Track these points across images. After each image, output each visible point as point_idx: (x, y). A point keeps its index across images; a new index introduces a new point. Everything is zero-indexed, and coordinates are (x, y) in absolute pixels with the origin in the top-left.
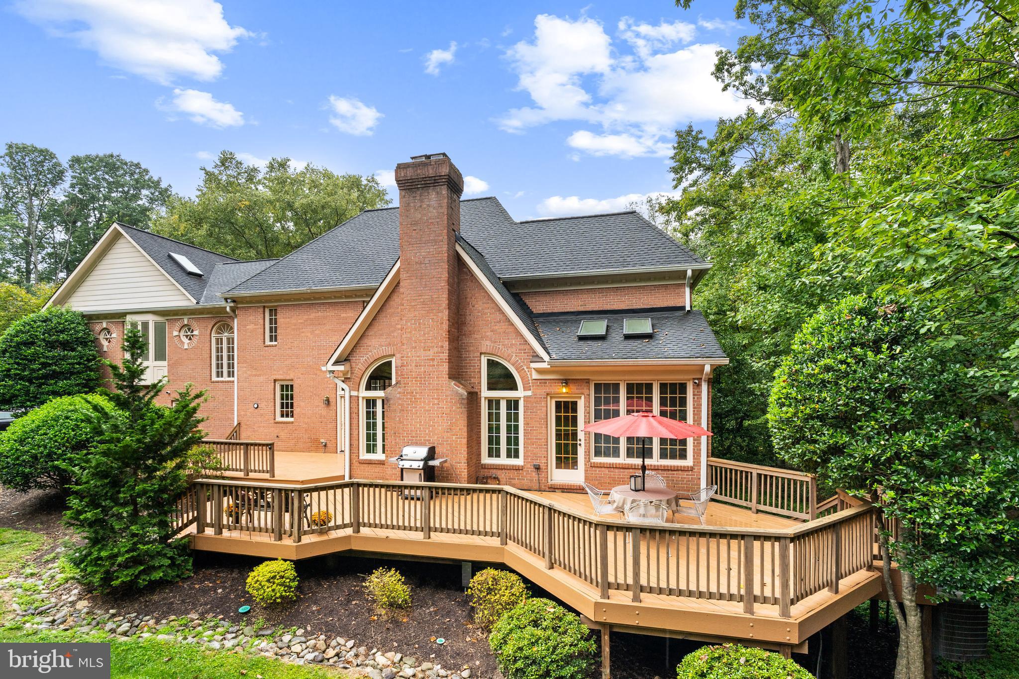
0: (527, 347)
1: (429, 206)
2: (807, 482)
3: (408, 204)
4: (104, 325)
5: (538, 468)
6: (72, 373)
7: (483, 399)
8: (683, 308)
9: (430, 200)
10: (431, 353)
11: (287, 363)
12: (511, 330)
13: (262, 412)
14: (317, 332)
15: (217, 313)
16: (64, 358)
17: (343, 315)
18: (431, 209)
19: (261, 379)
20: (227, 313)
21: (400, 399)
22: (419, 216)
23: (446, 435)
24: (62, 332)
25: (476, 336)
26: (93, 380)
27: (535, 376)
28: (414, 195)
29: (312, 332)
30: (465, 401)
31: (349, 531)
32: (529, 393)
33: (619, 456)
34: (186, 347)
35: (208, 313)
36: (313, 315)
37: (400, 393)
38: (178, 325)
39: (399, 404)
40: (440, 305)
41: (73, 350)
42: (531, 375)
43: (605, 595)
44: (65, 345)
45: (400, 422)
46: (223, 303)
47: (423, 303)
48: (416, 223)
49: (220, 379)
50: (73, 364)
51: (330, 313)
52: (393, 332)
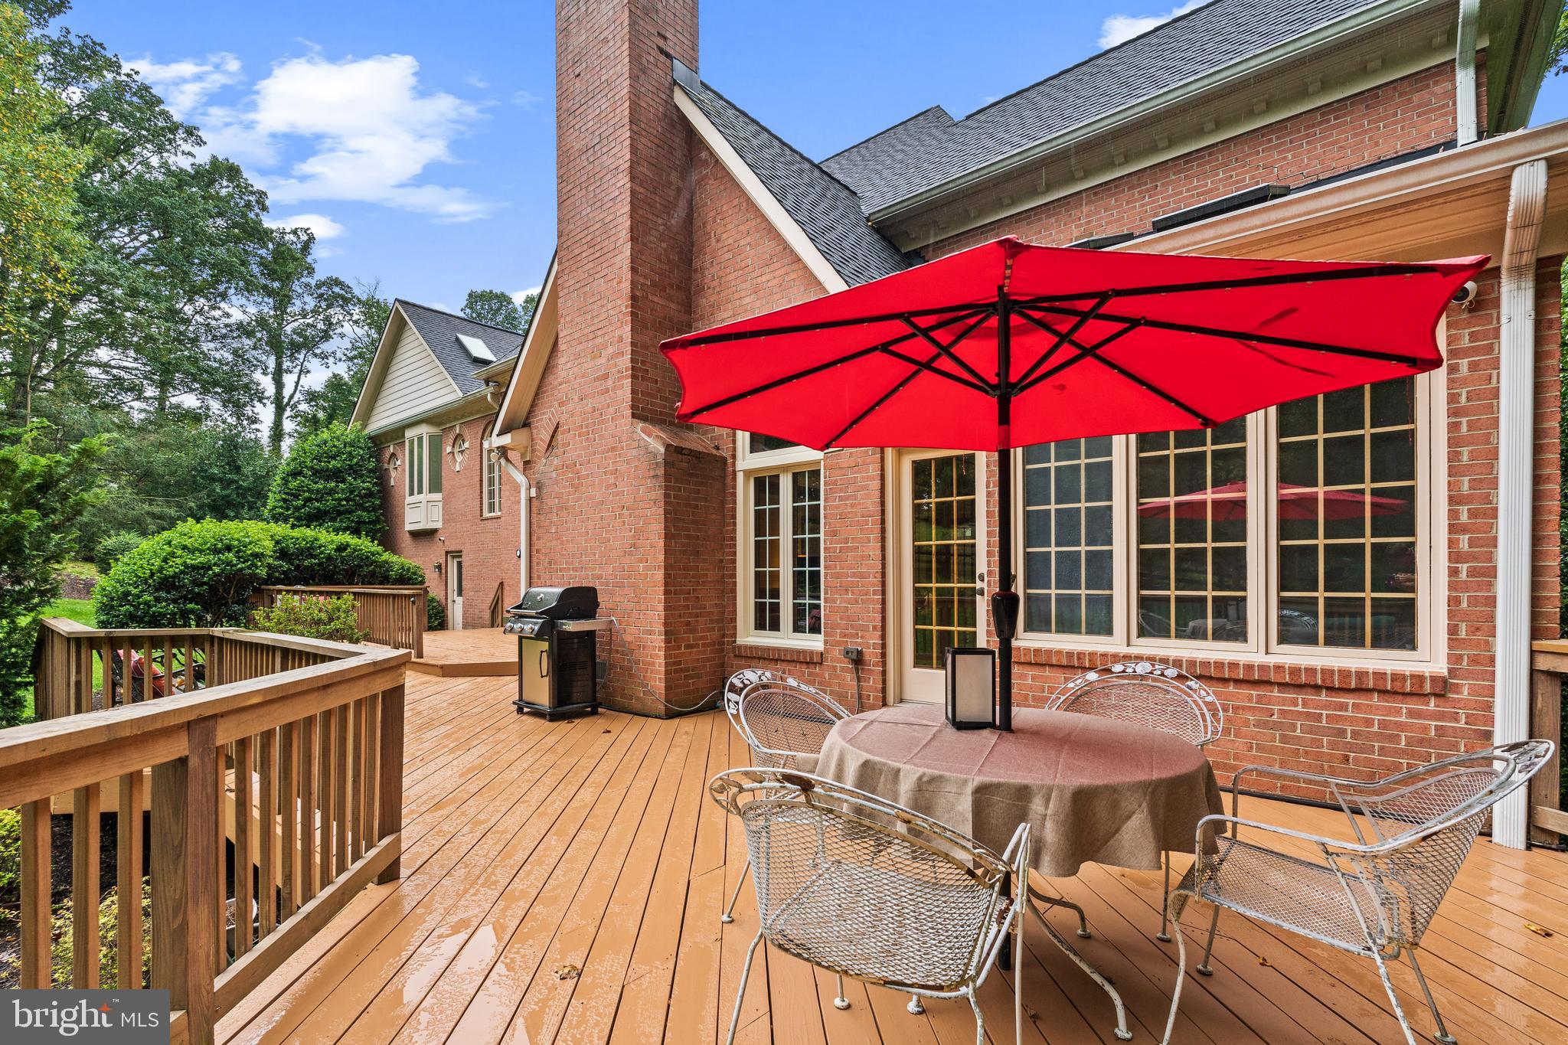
4: (392, 450)
5: (858, 660)
6: (340, 513)
7: (740, 477)
16: (331, 492)
21: (556, 481)
22: (585, 36)
24: (334, 457)
26: (365, 523)
30: (661, 472)
33: (1108, 632)
34: (458, 468)
35: (477, 412)
37: (556, 469)
38: (451, 436)
39: (556, 495)
41: (343, 481)
44: (337, 475)
45: (557, 537)
46: (483, 389)
48: (580, 58)
49: (493, 514)
50: (340, 500)
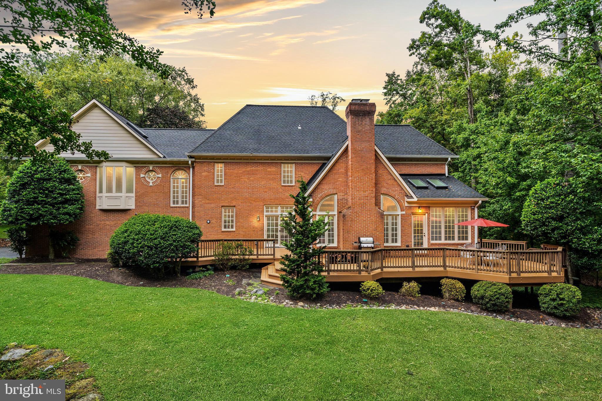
0: (403, 191)
1: (365, 124)
2: (523, 245)
3: (355, 122)
4: (80, 168)
8: (444, 175)
9: (366, 121)
10: (366, 194)
11: (231, 196)
12: (395, 183)
13: (213, 225)
14: (251, 179)
15: (176, 164)
17: (268, 170)
18: (367, 126)
19: (213, 205)
20: (189, 165)
21: (350, 215)
22: (361, 128)
23: (374, 232)
25: (379, 186)
27: (406, 205)
28: (358, 118)
29: (248, 179)
31: (379, 271)
32: (404, 213)
33: (441, 240)
34: (151, 184)
35: (170, 164)
36: (249, 169)
37: (350, 212)
38: (144, 170)
39: (350, 218)
40: (371, 171)
42: (405, 204)
43: (510, 275)
45: (351, 226)
46: (187, 159)
47: (363, 169)
48: (359, 132)
49: (176, 205)
51: (260, 168)
52: (336, 182)
